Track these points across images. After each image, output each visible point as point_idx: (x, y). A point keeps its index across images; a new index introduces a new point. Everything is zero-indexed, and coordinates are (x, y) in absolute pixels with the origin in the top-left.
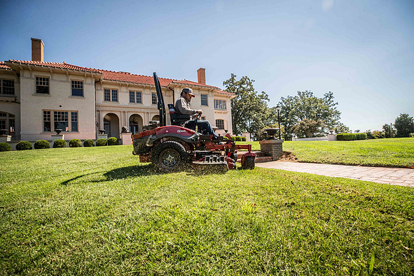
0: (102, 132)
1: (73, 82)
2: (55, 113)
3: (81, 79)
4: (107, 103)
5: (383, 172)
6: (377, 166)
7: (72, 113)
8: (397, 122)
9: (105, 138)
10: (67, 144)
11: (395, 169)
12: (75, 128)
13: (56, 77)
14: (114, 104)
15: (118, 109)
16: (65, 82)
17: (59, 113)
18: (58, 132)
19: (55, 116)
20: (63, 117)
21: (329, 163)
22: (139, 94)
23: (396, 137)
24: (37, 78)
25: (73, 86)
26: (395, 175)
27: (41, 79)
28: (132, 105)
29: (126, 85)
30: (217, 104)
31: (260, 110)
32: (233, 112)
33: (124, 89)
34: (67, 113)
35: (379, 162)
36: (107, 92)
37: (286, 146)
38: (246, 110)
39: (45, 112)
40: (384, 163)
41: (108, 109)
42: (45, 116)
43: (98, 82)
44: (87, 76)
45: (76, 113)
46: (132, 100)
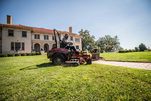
0: (33, 50)
1: (23, 32)
2: (16, 43)
3: (26, 31)
4: (36, 40)
5: (135, 64)
6: (132, 62)
7: (22, 43)
8: (139, 46)
9: (35, 52)
10: (20, 55)
11: (139, 63)
12: (23, 49)
13: (16, 30)
14: (38, 40)
15: (40, 42)
16: (19, 31)
17: (17, 43)
18: (17, 50)
19: (16, 44)
20: (19, 45)
21: (116, 61)
22: (48, 36)
23: (139, 51)
24: (9, 30)
25: (23, 33)
26: (139, 65)
27: (10, 30)
28: (45, 40)
29: (43, 33)
30: (76, 40)
31: (92, 42)
32: (82, 43)
33: (42, 34)
34: (20, 43)
35: (133, 60)
36: (35, 35)
37: (101, 55)
38: (87, 42)
39: (12, 43)
40: (135, 61)
41: (36, 42)
42: (12, 44)
43: (32, 32)
44: (28, 30)
45: (24, 43)
46: (45, 38)
